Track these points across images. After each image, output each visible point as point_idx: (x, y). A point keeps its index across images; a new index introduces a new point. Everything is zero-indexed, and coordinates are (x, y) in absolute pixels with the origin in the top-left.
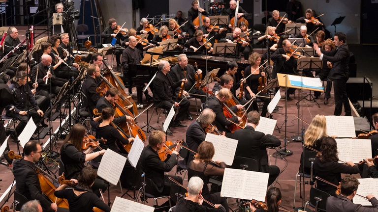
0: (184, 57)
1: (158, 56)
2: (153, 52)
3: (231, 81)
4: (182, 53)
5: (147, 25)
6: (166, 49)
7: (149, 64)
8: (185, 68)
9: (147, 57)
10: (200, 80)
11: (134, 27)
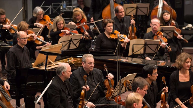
0: (90, 58)
1: (56, 56)
2: (48, 51)
3: (147, 86)
4: (88, 53)
5: (42, 16)
6: (66, 48)
7: (43, 68)
8: (90, 73)
9: (40, 58)
10: (112, 88)
11: (25, 19)
